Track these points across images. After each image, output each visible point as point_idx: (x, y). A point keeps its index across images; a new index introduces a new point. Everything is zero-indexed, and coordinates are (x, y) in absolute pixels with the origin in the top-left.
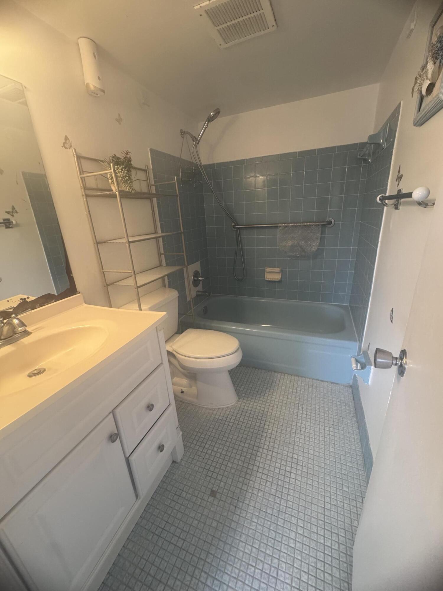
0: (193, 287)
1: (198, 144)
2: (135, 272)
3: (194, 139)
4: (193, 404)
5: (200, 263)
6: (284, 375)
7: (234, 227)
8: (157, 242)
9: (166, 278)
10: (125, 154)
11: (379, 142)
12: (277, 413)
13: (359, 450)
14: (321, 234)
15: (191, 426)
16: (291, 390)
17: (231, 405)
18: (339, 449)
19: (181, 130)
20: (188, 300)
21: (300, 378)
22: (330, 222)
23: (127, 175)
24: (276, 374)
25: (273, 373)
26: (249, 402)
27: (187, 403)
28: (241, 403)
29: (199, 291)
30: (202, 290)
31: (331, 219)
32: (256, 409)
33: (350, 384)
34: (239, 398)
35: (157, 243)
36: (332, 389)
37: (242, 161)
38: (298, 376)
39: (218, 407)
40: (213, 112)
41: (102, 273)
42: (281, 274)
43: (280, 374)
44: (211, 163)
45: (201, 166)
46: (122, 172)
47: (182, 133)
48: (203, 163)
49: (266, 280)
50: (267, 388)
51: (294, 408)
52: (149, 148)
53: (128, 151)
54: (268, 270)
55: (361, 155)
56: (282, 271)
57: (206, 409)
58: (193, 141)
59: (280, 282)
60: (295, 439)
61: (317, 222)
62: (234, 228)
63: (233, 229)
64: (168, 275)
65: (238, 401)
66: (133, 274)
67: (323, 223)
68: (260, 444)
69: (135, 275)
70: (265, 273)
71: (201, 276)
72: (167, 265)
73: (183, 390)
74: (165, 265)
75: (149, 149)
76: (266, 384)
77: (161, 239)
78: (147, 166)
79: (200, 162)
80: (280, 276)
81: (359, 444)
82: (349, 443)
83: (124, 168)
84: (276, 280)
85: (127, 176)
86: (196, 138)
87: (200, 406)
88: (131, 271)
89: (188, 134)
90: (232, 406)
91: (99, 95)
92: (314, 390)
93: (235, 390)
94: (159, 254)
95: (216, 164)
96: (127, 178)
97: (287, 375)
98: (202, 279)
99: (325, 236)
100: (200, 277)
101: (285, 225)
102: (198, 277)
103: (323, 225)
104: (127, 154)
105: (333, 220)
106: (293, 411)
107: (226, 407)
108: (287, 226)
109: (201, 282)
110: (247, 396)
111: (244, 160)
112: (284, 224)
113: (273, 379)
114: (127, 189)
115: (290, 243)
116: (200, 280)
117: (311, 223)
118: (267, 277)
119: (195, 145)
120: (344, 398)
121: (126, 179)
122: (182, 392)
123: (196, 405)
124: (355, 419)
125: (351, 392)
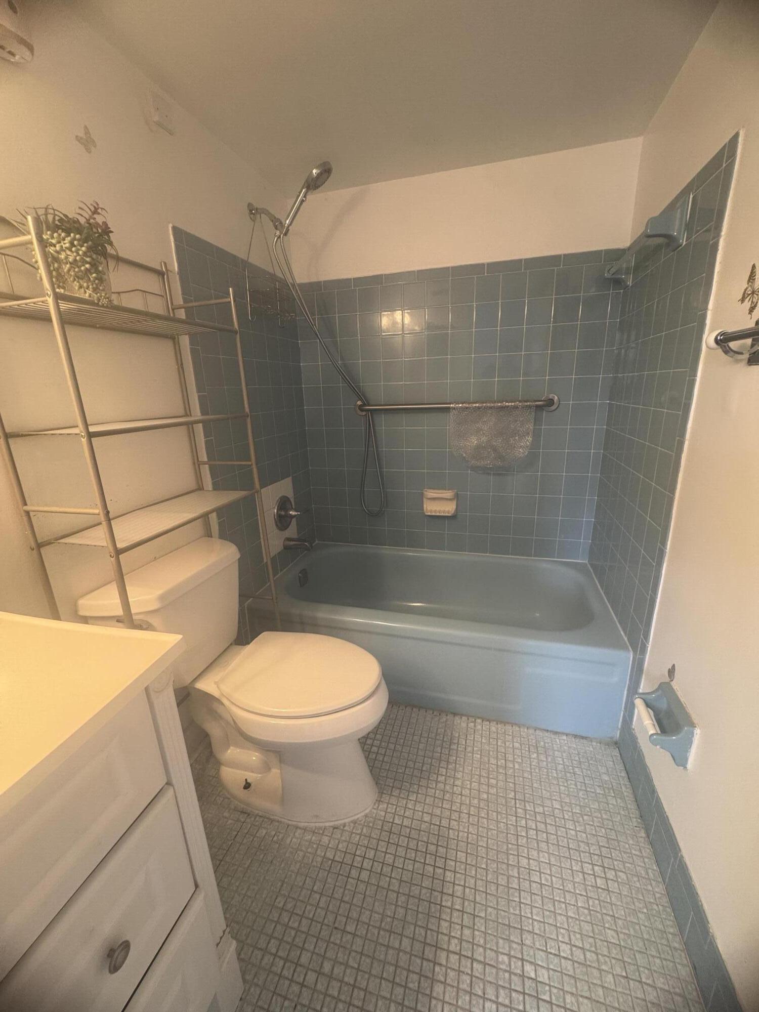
0: (276, 531)
1: (286, 234)
2: (108, 512)
3: (277, 224)
4: (272, 817)
5: (292, 479)
6: (475, 722)
7: (361, 408)
8: (189, 433)
9: (214, 517)
10: (90, 213)
11: (672, 233)
12: (471, 830)
13: (671, 930)
14: (535, 425)
15: (265, 892)
16: (493, 761)
17: (363, 814)
18: (627, 932)
19: (250, 205)
20: (265, 561)
21: (509, 727)
22: (551, 402)
23: (88, 259)
24: (457, 719)
25: (450, 717)
26: (405, 802)
27: (257, 815)
28: (385, 806)
29: (288, 539)
30: (295, 536)
31: (551, 396)
32: (422, 821)
33: (614, 739)
34: (381, 793)
35: (190, 437)
36: (579, 754)
37: (377, 279)
38: (505, 723)
39: (332, 824)
40: (317, 168)
41: (23, 514)
42: (455, 502)
43: (464, 718)
44: (314, 279)
45: (293, 285)
46: (74, 249)
47: (251, 211)
48: (299, 280)
49: (427, 514)
50: (440, 760)
51: (507, 814)
52: (170, 226)
53: (98, 205)
54: (430, 493)
55: (613, 270)
56: (457, 497)
57: (305, 829)
58: (276, 228)
59: (453, 517)
60: (520, 910)
61: (526, 401)
62: (362, 410)
63: (361, 413)
64: (219, 511)
65: (379, 801)
66: (102, 518)
67: (537, 403)
68: (440, 936)
69: (109, 520)
70: (425, 500)
71: (294, 507)
72: (216, 487)
73: (249, 781)
74: (210, 487)
75: (170, 229)
76: (439, 749)
77: (199, 428)
78: (165, 264)
79: (293, 278)
80: (455, 507)
81: (668, 910)
82: (645, 910)
83: (79, 240)
84: (447, 514)
85: (87, 263)
86: (281, 223)
87: (290, 823)
88: (97, 511)
89: (263, 213)
90: (366, 816)
91: (17, 57)
92: (542, 757)
93: (371, 771)
94: (197, 464)
95: (325, 282)
96: (87, 266)
97: (479, 721)
98: (296, 513)
99: (541, 429)
100: (292, 509)
101: (464, 405)
102: (286, 510)
103: (537, 406)
104: (95, 212)
105: (556, 398)
106: (505, 821)
107: (352, 822)
108: (467, 408)
109: (294, 520)
110: (397, 784)
111: (381, 276)
112: (462, 404)
113: (452, 734)
114: (87, 295)
115: (474, 441)
116: (292, 517)
117: (515, 402)
118: (429, 509)
119: (279, 237)
120: (609, 775)
121: (83, 268)
122: (247, 786)
123: (278, 821)
124: (643, 834)
125: (619, 758)
